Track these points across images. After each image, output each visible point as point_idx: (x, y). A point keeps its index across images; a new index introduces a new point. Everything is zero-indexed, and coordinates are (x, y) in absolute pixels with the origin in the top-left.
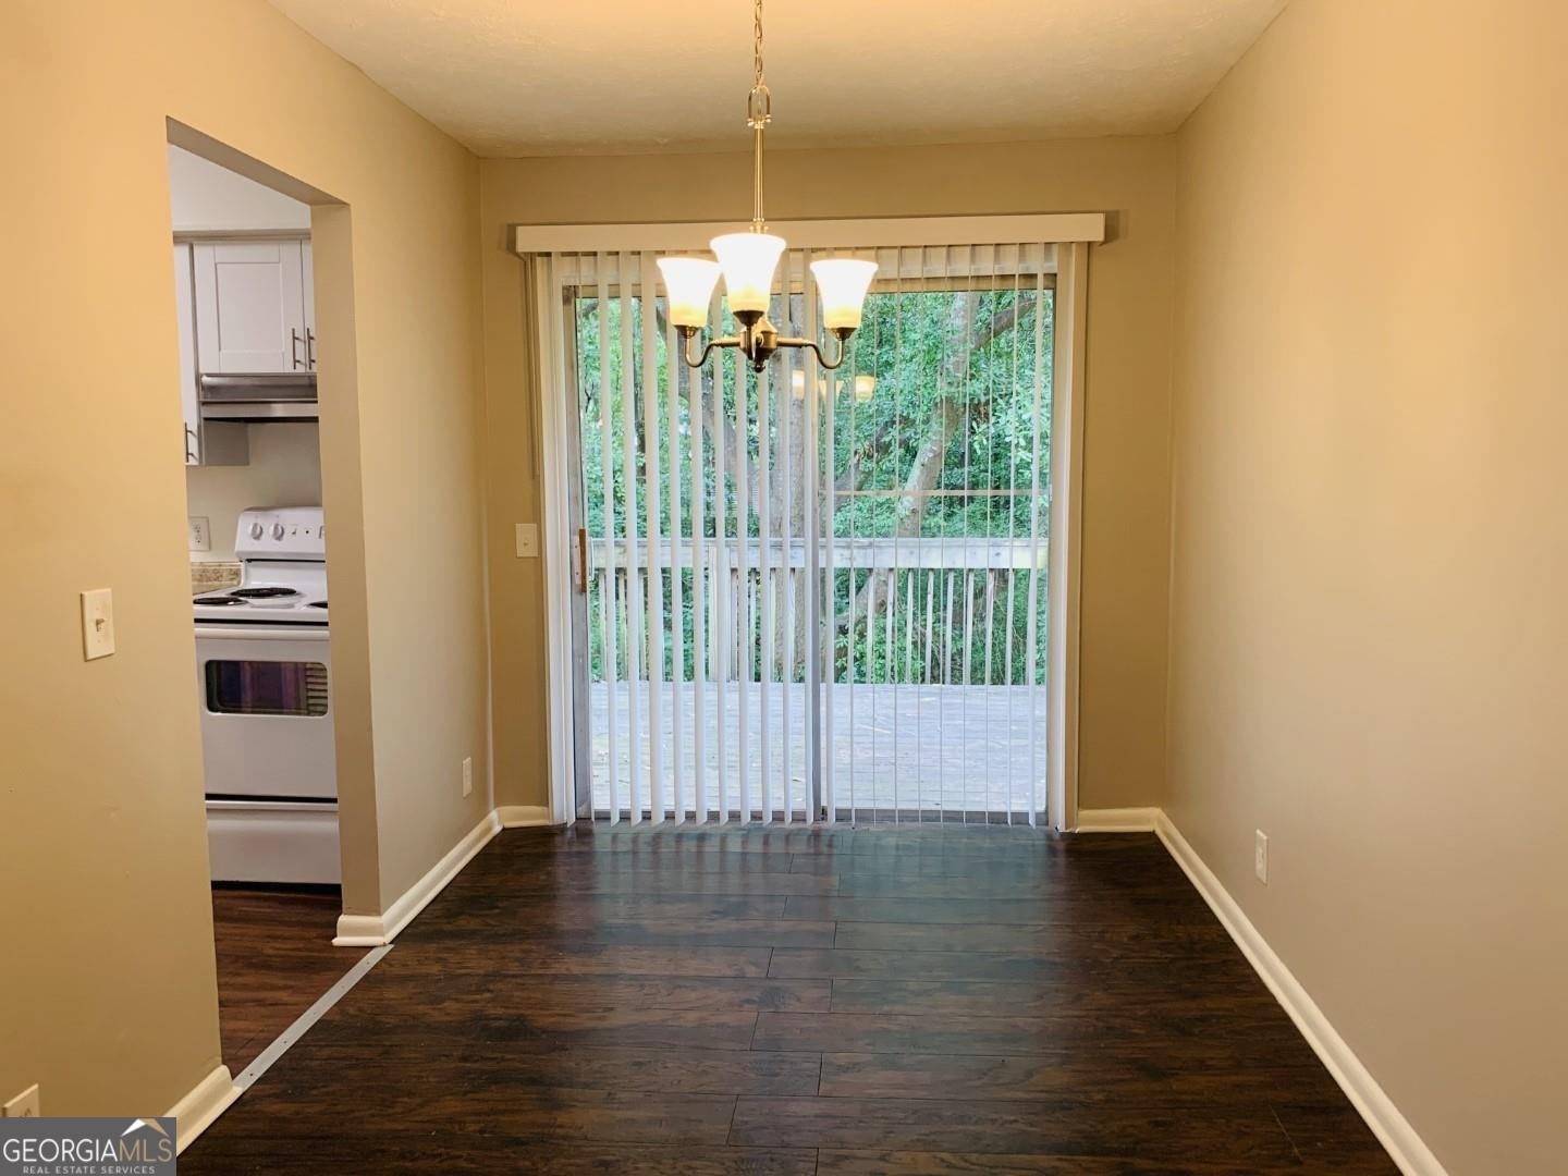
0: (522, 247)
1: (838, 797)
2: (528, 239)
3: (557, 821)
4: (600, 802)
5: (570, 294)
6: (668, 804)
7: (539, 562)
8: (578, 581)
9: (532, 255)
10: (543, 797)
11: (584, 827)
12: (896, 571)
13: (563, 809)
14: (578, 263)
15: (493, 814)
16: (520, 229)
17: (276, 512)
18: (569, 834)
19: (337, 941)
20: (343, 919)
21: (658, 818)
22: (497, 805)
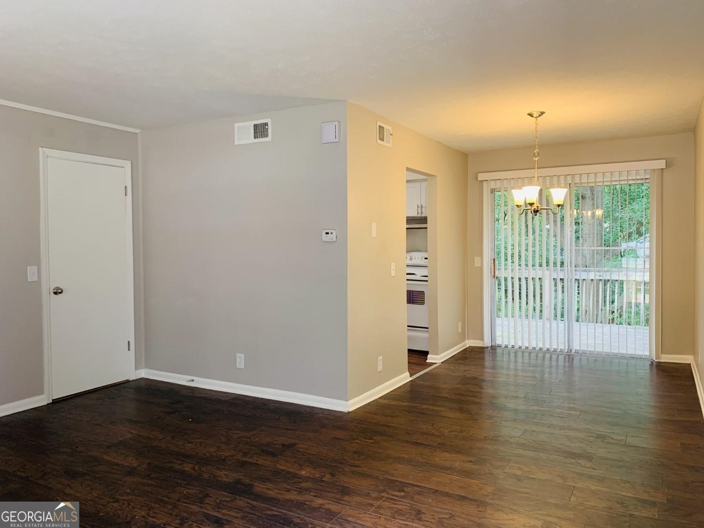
0: (479, 179)
1: (576, 347)
2: (481, 177)
3: (486, 345)
4: (499, 341)
5: (493, 191)
6: (520, 344)
7: (481, 268)
8: (493, 274)
9: (482, 181)
10: (482, 339)
11: (494, 348)
12: (619, 281)
13: (487, 343)
14: (496, 182)
15: (467, 341)
16: (479, 174)
17: (410, 253)
18: (489, 349)
19: (427, 361)
20: (429, 355)
21: (517, 347)
22: (468, 339)
